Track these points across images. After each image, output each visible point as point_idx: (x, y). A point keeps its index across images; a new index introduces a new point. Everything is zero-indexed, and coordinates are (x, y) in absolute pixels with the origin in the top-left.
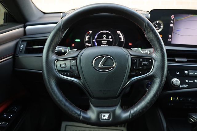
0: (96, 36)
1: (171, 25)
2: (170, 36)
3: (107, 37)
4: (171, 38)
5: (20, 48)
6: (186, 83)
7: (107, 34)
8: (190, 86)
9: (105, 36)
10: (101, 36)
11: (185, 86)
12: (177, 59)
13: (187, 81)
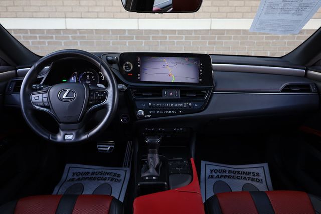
0: (81, 77)
1: (139, 66)
2: (139, 75)
3: (91, 77)
4: (140, 77)
5: (8, 89)
6: (150, 114)
7: (91, 75)
8: (153, 115)
9: (88, 77)
10: (85, 76)
11: (149, 116)
12: (144, 94)
13: (151, 112)
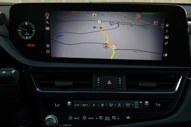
1: (48, 28)
2: (48, 46)
4: (49, 49)
11: (67, 126)
13: (70, 118)
